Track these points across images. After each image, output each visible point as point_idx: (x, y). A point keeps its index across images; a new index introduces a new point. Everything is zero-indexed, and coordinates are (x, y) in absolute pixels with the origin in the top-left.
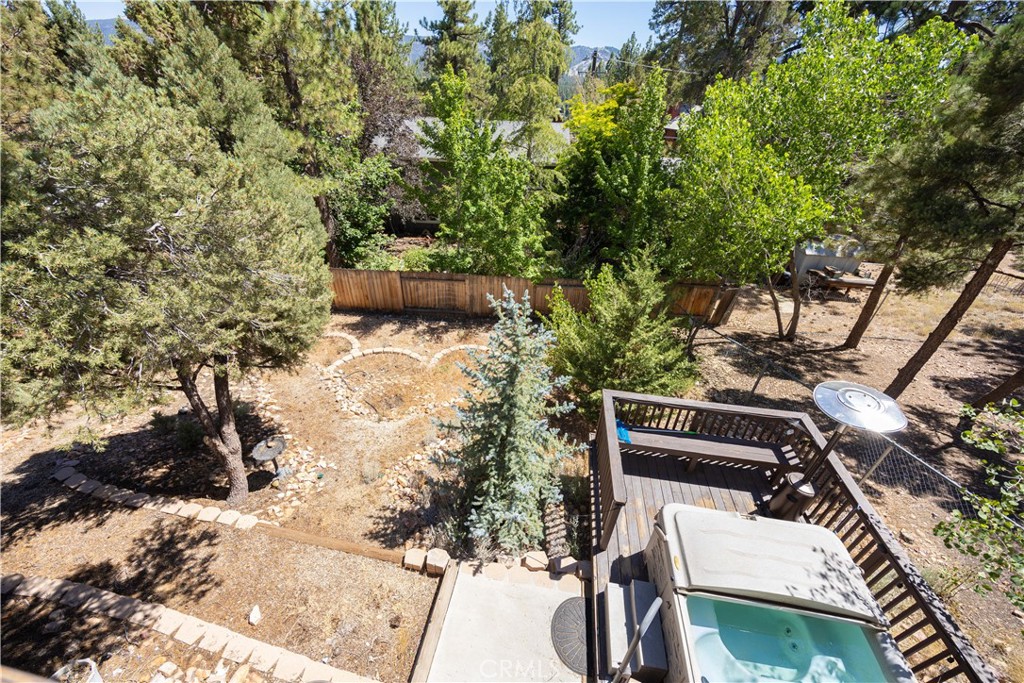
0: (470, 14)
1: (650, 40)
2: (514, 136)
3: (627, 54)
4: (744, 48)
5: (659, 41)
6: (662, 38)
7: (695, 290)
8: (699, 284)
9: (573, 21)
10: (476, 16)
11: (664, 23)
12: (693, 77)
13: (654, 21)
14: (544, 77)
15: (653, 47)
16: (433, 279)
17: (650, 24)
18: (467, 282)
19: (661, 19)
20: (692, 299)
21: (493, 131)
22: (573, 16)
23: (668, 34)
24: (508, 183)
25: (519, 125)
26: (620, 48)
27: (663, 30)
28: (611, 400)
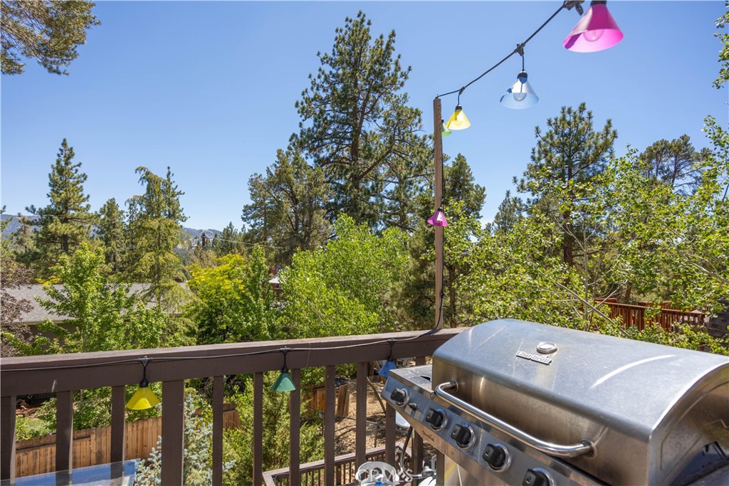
0: (84, 205)
1: (244, 227)
2: (144, 293)
3: (228, 235)
4: (305, 237)
5: (251, 228)
6: (253, 226)
7: (318, 392)
8: (320, 387)
9: (181, 214)
10: (88, 206)
11: (252, 218)
12: (280, 250)
13: (245, 217)
14: (169, 252)
15: (247, 231)
16: (44, 445)
17: (243, 218)
18: (93, 437)
19: (249, 216)
20: (318, 401)
21: (127, 290)
22: (181, 211)
23: (257, 224)
24: (145, 329)
25: (148, 286)
26: (222, 231)
27: (252, 222)
28: (271, 479)
